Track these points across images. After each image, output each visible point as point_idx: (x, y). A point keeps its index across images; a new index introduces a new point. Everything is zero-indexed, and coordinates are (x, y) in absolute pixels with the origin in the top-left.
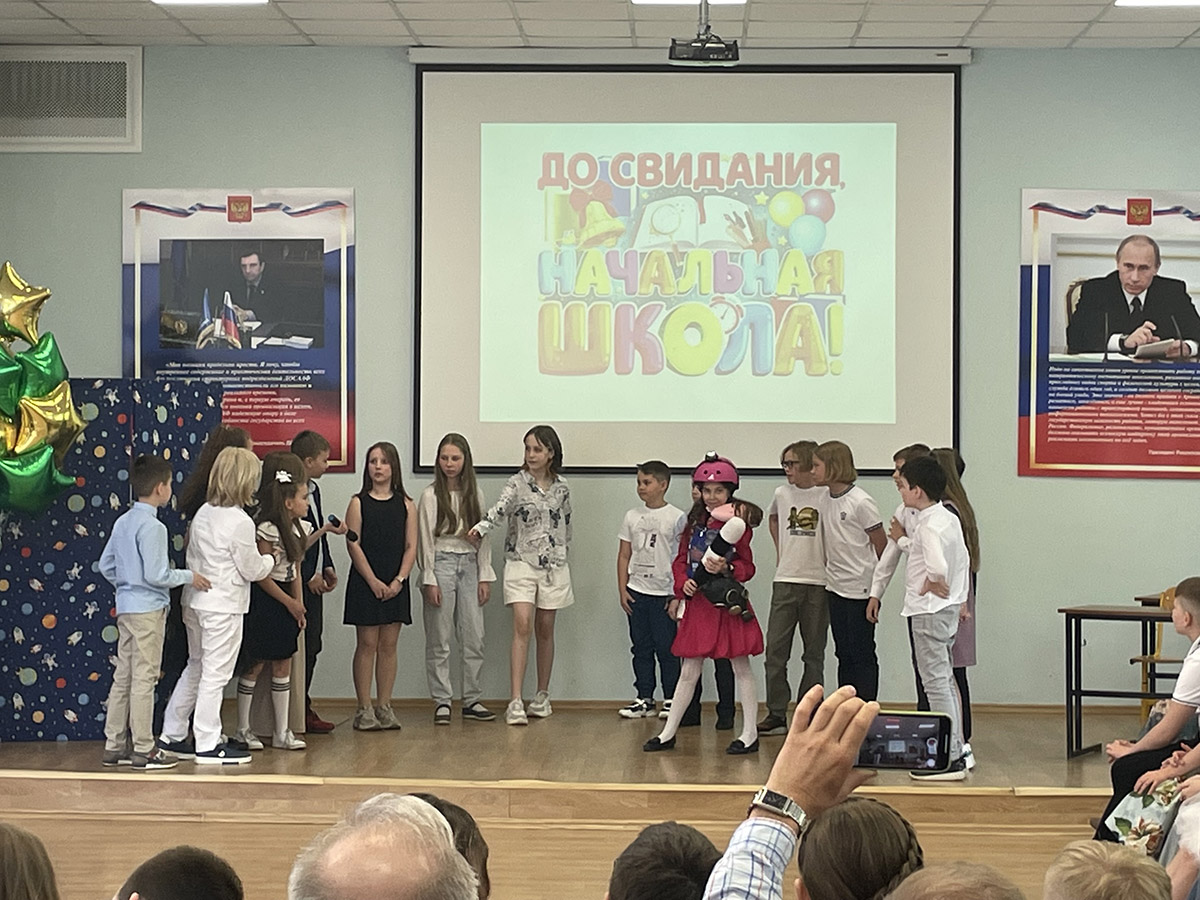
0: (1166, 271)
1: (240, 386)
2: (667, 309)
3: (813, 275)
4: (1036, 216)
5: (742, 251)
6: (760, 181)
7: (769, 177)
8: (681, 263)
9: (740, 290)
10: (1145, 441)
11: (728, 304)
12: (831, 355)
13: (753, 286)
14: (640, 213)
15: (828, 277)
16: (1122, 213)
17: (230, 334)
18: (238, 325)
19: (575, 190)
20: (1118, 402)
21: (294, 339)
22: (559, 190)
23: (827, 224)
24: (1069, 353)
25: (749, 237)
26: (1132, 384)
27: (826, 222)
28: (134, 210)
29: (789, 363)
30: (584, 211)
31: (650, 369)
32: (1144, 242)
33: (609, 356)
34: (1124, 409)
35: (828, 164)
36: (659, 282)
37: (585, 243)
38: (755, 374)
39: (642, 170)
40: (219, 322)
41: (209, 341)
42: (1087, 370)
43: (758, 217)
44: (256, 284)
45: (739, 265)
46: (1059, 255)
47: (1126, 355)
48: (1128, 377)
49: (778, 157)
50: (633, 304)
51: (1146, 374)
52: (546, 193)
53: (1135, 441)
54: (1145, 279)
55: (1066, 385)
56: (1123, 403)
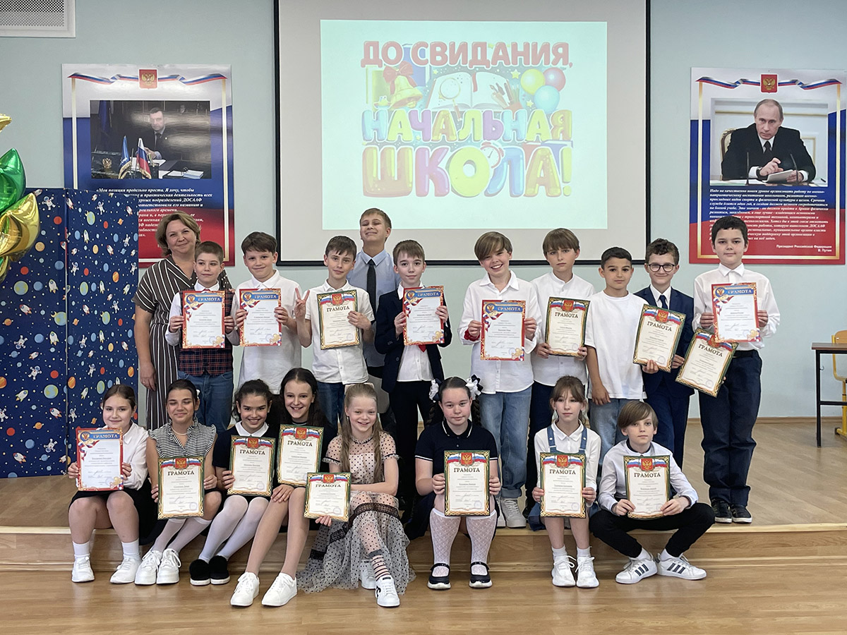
0: (787, 123)
1: (151, 205)
2: (451, 151)
3: (551, 127)
4: (701, 85)
5: (503, 111)
6: (515, 62)
7: (521, 59)
8: (461, 119)
9: (501, 138)
10: (774, 239)
11: (492, 147)
12: (564, 182)
13: (510, 134)
14: (432, 83)
15: (562, 128)
16: (758, 84)
17: (143, 168)
18: (149, 162)
19: (387, 67)
20: (757, 213)
21: (190, 172)
22: (376, 67)
23: (560, 92)
24: (723, 180)
25: (507, 100)
26: (766, 200)
27: (559, 90)
28: (71, 78)
29: (535, 188)
30: (393, 82)
31: (440, 192)
32: (772, 104)
33: (412, 183)
34: (760, 217)
35: (560, 50)
36: (446, 132)
37: (393, 105)
38: (512, 196)
39: (433, 54)
40: (135, 159)
41: (128, 173)
42: (735, 191)
43: (513, 87)
44: (161, 133)
45: (500, 120)
46: (717, 113)
47: (761, 181)
48: (763, 196)
49: (526, 45)
50: (429, 148)
51: (774, 194)
52: (367, 70)
53: (767, 239)
54: (773, 129)
55: (721, 202)
56: (760, 213)
